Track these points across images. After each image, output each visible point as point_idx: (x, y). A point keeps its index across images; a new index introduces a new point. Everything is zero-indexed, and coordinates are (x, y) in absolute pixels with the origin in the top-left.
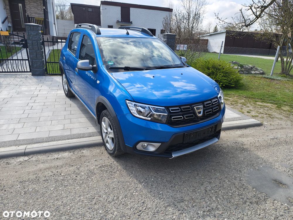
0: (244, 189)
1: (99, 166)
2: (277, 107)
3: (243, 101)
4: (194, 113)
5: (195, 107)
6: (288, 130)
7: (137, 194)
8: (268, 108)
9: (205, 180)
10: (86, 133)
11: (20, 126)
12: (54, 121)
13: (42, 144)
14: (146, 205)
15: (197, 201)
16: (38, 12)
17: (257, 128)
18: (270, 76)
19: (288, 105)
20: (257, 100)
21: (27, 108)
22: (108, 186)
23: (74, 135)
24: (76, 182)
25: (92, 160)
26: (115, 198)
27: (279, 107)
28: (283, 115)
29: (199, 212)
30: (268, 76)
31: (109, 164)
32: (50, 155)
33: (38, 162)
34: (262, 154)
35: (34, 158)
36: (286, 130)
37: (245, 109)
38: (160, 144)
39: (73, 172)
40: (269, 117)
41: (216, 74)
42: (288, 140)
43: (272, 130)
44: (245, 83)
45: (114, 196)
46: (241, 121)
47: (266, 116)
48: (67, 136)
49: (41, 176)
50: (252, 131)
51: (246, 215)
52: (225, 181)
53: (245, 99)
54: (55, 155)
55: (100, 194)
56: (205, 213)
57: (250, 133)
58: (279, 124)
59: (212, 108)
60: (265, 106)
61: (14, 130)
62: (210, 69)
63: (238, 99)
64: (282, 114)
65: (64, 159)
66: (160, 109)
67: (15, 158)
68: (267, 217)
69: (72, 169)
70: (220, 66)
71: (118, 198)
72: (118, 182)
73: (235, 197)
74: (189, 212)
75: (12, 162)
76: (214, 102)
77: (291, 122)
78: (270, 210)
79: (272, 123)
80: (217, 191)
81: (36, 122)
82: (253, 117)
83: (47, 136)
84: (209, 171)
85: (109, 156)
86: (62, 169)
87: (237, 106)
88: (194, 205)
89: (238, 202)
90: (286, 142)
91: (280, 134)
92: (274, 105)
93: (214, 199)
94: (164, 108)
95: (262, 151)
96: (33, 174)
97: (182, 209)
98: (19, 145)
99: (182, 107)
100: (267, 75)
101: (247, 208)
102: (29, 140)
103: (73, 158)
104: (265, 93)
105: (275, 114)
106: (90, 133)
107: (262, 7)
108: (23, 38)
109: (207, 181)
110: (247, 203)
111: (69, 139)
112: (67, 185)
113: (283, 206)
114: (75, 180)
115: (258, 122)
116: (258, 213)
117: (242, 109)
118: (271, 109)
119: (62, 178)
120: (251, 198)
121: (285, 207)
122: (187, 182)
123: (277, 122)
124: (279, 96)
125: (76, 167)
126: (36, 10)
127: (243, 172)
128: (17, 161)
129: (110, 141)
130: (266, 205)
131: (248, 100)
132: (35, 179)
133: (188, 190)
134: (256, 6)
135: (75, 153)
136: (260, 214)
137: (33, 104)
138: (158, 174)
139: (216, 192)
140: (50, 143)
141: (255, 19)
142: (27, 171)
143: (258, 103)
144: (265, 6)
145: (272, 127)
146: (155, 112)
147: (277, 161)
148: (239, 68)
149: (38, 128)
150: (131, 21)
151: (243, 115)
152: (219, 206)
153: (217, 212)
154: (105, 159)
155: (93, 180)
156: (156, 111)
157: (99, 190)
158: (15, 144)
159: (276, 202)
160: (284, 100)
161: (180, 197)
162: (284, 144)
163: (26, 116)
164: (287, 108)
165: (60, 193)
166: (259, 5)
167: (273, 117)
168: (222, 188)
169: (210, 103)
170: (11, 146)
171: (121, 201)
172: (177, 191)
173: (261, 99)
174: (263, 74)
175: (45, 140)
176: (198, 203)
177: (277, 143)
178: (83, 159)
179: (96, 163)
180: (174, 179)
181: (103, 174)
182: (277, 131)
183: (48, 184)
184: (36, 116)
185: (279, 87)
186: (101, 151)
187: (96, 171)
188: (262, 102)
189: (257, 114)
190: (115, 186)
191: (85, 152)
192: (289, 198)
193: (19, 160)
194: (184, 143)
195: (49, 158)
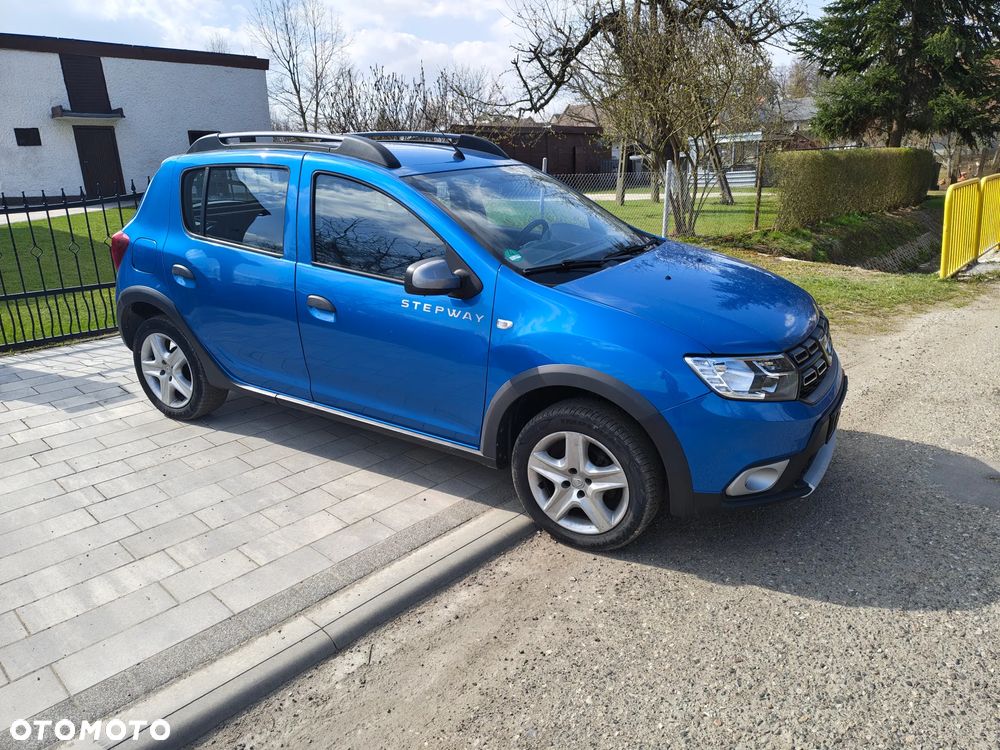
4: (824, 356)
5: (820, 340)
10: (443, 513)
11: (161, 566)
12: (271, 512)
25: (566, 584)
31: (626, 575)
32: (421, 618)
33: (410, 653)
35: (382, 645)
38: (786, 463)
48: (394, 540)
54: (438, 610)
61: (160, 585)
65: (482, 611)
66: (774, 360)
67: (315, 671)
75: (324, 687)
83: (326, 564)
94: (781, 357)
96: (456, 691)
98: (276, 626)
103: (500, 597)
106: (453, 510)
107: (564, 51)
119: (563, 661)
128: (337, 679)
129: (594, 503)
135: (487, 583)
137: (83, 480)
144: (571, 48)
146: (770, 372)
149: (245, 550)
150: (113, 108)
154: (593, 567)
166: (555, 45)
175: (340, 578)
178: (537, 590)
179: (590, 586)
191: (510, 567)
195: (429, 627)
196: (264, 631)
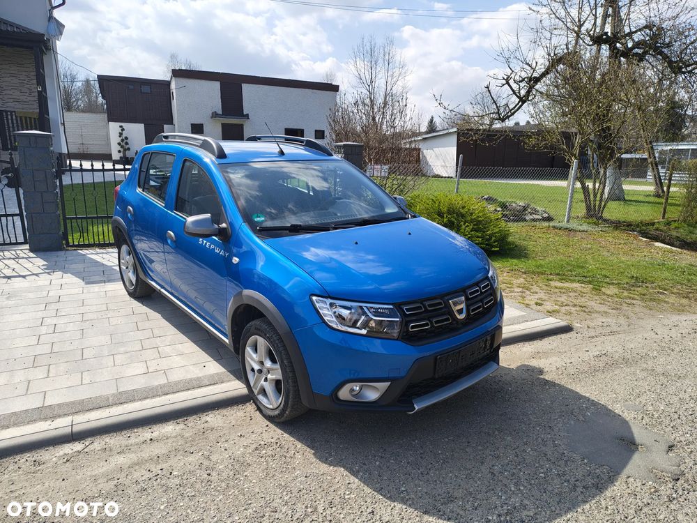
0: (566, 461)
1: (253, 447)
2: (594, 288)
3: (522, 280)
4: (451, 313)
5: (450, 301)
6: (623, 336)
7: (353, 496)
8: (576, 292)
9: (488, 452)
10: (205, 377)
11: (39, 373)
12: (119, 356)
13: (108, 410)
14: (378, 517)
15: (479, 496)
16: (22, 98)
17: (563, 336)
18: (564, 224)
19: (613, 284)
20: (550, 277)
21: (43, 330)
22: (286, 487)
23: (177, 383)
24: (212, 486)
25: (232, 437)
26: (309, 510)
27: (597, 290)
28: (609, 304)
29: (490, 518)
30: (561, 225)
31: (273, 440)
32: (133, 435)
33: (107, 452)
34: (585, 388)
35: (97, 444)
36: (620, 336)
37: (531, 299)
38: (388, 384)
39: (197, 467)
40: (582, 311)
41: (458, 225)
42: (628, 355)
43: (593, 337)
44: (518, 242)
45: (307, 507)
46: (529, 323)
47: (576, 310)
48: (161, 386)
49: (127, 482)
50: (555, 344)
51: (582, 511)
52: (524, 451)
53: (524, 276)
54: (146, 433)
55: (273, 505)
56: (502, 519)
57: (550, 348)
58: (605, 324)
59: (481, 301)
60: (569, 290)
61: (29, 383)
62: (445, 216)
63: (512, 276)
64: (606, 303)
65: (168, 441)
66: (383, 309)
67: (51, 448)
68: (621, 512)
69: (191, 459)
70: (463, 207)
71: (316, 509)
72: (306, 477)
73: (553, 479)
74: (471, 520)
75: (47, 458)
76: (484, 287)
77: (626, 319)
78: (624, 497)
79: (591, 324)
80: (514, 471)
81: (76, 361)
82: (550, 313)
83: (113, 391)
84: (489, 434)
85: (268, 423)
86: (170, 463)
87: (511, 292)
88: (476, 504)
89: (560, 490)
90: (626, 361)
91: (611, 345)
92: (586, 286)
93: (513, 489)
94: (391, 307)
95: (583, 384)
96: (105, 480)
97: (455, 516)
98: (53, 418)
99: (427, 303)
100: (559, 222)
101: (580, 498)
102: (73, 403)
103: (188, 435)
104: (562, 260)
105: (593, 303)
106: (212, 376)
107: (530, 79)
108: (9, 165)
109: (490, 455)
110: (578, 489)
111: (167, 394)
112: (193, 494)
113: (645, 488)
114: (209, 483)
115: (563, 323)
116: (604, 506)
117: (523, 297)
118: (582, 294)
119: (177, 481)
120: (583, 478)
121: (651, 489)
122: (450, 461)
123: (600, 320)
124: (592, 266)
125: (200, 454)
126: (17, 93)
127: (556, 429)
128: (57, 455)
129: (269, 388)
130: (615, 488)
131: (532, 278)
132: (115, 489)
133: (456, 477)
134: (517, 78)
135: (189, 425)
136: (607, 508)
137: (55, 321)
138: (385, 450)
139: (514, 474)
140: (126, 406)
141: (518, 104)
142: (89, 474)
143: (553, 283)
144: (535, 77)
145: (592, 333)
146: (375, 316)
147: (616, 401)
148: (499, 209)
149: (85, 374)
150: (245, 113)
151: (528, 310)
152: (526, 502)
153: (525, 513)
154: (260, 431)
155: (250, 478)
156: (377, 313)
157: (268, 499)
158: (42, 417)
159: (631, 480)
160: (604, 272)
161: (445, 493)
162: (622, 366)
163: (47, 349)
164: (612, 290)
165: (184, 513)
166: (524, 75)
167: (589, 312)
168: (524, 465)
169: (477, 291)
170: (35, 421)
171: (324, 514)
172: (436, 481)
173: (558, 274)
174: (549, 219)
175: (110, 401)
176: (483, 500)
177: (609, 364)
178: (212, 436)
179: (244, 442)
180: (422, 458)
181: (267, 464)
182: (602, 339)
183: (149, 498)
184: (72, 348)
185: (589, 246)
186: (248, 414)
187: (248, 459)
188: (561, 280)
189: (558, 307)
190: (302, 486)
191: (212, 419)
192: (654, 471)
193: (61, 453)
194: (437, 376)
195: (132, 441)
196: (46, 419)
